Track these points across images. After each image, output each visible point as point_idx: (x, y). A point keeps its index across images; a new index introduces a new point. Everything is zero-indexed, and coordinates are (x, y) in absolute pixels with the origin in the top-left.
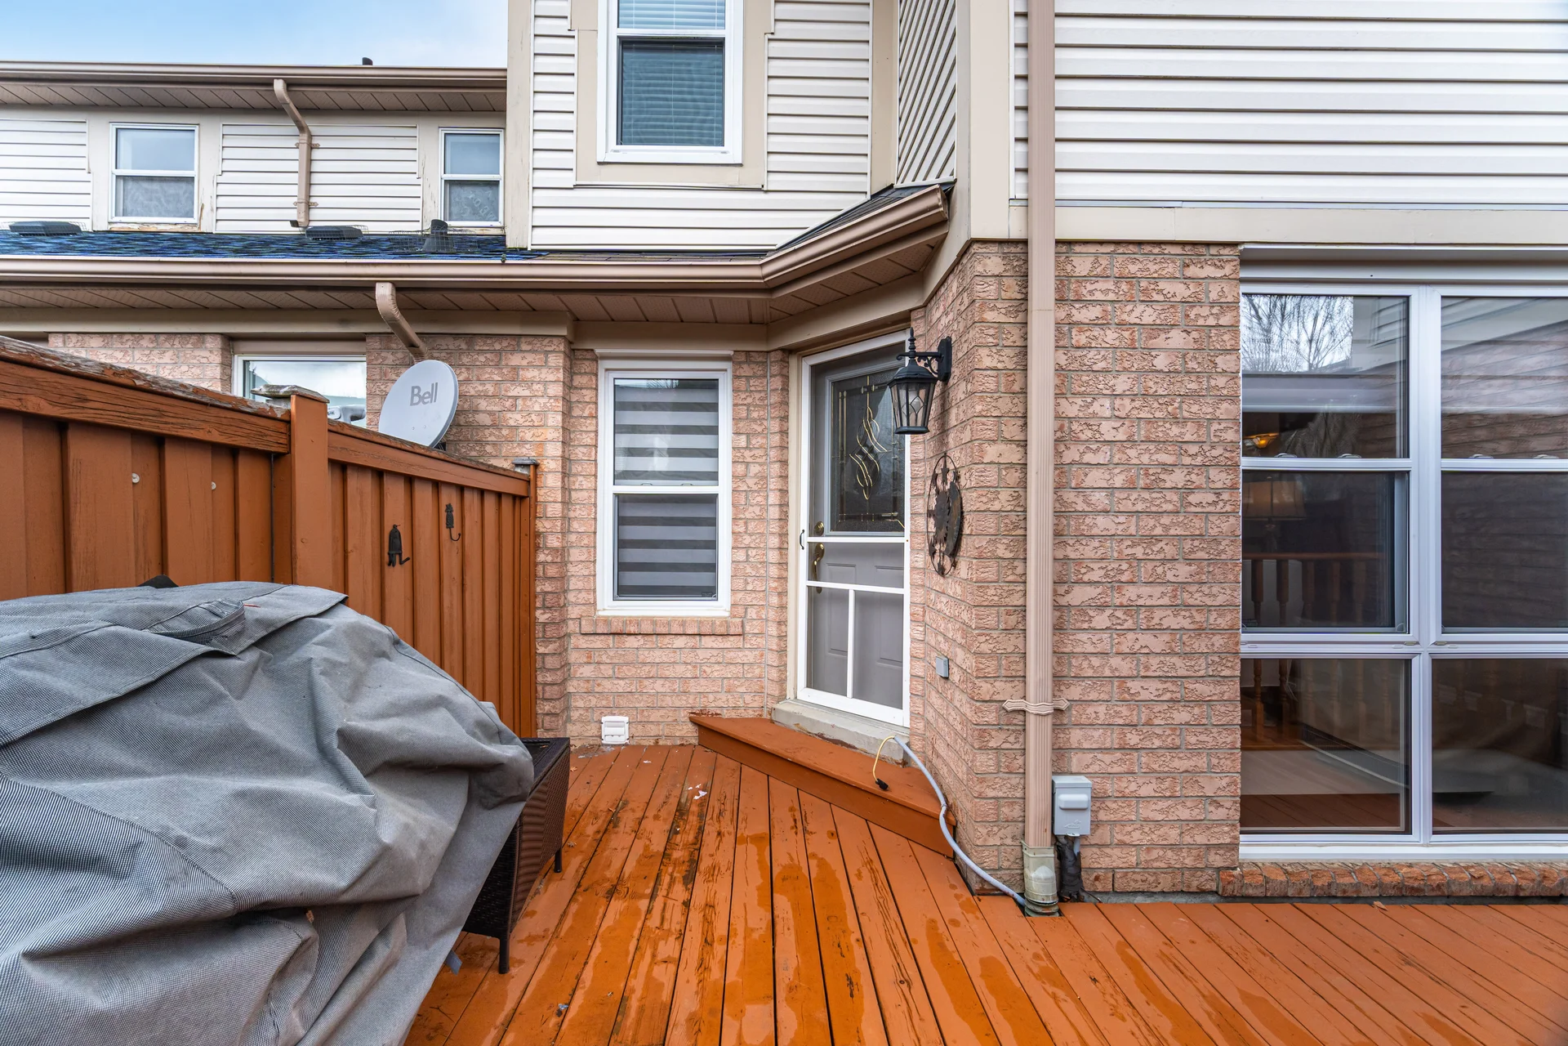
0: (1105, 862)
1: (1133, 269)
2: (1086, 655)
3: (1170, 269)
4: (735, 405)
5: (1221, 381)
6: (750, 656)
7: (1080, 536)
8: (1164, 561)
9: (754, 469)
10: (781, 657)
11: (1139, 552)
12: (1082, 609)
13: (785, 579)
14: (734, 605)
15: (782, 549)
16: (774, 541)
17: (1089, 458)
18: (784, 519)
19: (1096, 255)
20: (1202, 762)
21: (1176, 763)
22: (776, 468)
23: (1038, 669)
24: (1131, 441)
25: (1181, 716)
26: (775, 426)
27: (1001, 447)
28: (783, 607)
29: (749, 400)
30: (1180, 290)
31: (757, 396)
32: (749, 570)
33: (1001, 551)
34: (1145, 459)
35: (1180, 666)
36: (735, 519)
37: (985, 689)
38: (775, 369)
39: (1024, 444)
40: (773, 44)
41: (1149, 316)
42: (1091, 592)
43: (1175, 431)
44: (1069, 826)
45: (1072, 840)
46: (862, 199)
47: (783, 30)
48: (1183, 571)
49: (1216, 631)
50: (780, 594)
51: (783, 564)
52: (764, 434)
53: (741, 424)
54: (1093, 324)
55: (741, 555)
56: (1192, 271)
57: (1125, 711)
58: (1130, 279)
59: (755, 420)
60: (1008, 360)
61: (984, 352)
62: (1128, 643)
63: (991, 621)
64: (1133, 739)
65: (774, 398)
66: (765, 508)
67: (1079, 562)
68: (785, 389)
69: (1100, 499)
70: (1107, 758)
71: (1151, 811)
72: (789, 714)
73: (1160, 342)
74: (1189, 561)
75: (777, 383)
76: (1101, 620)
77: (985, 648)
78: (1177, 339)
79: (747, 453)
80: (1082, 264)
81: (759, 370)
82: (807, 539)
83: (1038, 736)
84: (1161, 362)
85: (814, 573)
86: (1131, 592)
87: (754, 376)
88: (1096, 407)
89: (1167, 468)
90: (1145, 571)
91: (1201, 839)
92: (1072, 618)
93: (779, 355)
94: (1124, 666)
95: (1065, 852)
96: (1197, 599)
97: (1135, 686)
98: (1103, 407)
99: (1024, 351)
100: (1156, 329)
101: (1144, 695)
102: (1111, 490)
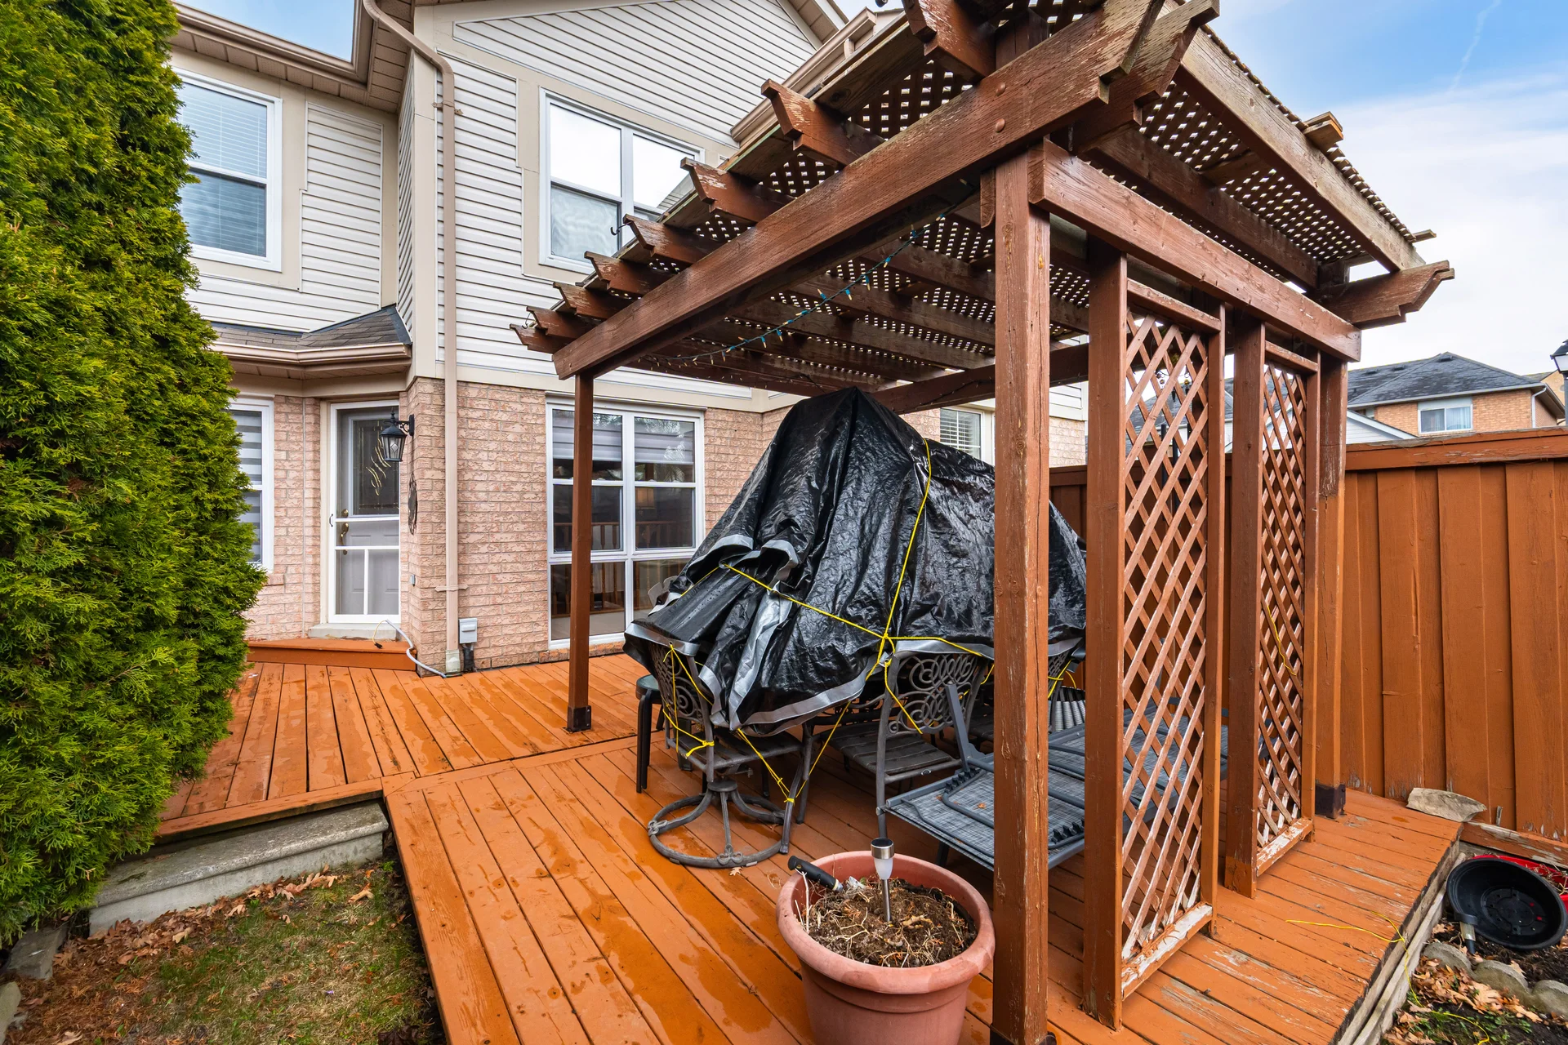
0: (488, 655)
1: (497, 396)
2: (476, 565)
3: (514, 398)
4: (276, 431)
5: (538, 447)
6: (291, 599)
7: (473, 512)
8: (512, 523)
9: (292, 474)
10: (315, 597)
11: (501, 519)
12: (474, 545)
13: (319, 546)
14: (276, 565)
15: (316, 527)
16: (310, 522)
17: (477, 478)
18: (317, 507)
19: (480, 389)
20: (530, 608)
21: (519, 609)
22: (310, 474)
23: (451, 571)
24: (497, 471)
25: (522, 588)
26: (310, 446)
27: (433, 472)
28: (317, 565)
29: (288, 428)
30: (519, 407)
31: (295, 426)
32: (288, 541)
33: (434, 519)
34: (504, 479)
35: (521, 567)
36: (277, 508)
37: (426, 583)
38: (309, 410)
39: (444, 471)
40: (305, 197)
41: (505, 417)
42: (479, 537)
43: (517, 467)
44: (466, 639)
45: (468, 645)
46: (376, 309)
47: (313, 189)
48: (521, 527)
49: (536, 552)
50: (314, 556)
51: (317, 537)
52: (301, 451)
53: (281, 444)
54: (478, 419)
55: (283, 531)
56: (525, 400)
57: (495, 588)
58: (496, 401)
59: (293, 442)
60: (436, 432)
61: (424, 428)
62: (496, 559)
63: (429, 551)
64: (499, 600)
65: (309, 428)
66: (302, 500)
67: (472, 523)
68: (317, 423)
69: (482, 496)
70: (487, 609)
71: (506, 631)
72: (321, 630)
73: (510, 428)
74: (524, 523)
75: (311, 419)
76: (484, 549)
77: (426, 564)
78: (518, 428)
79: (286, 464)
80: (472, 392)
81: (296, 410)
82: (335, 520)
83: (451, 600)
84: (511, 437)
85: (341, 541)
86: (497, 537)
87: (292, 413)
88: (480, 456)
89: (513, 483)
90: (504, 527)
91: (531, 640)
92: (469, 549)
93: (312, 401)
94: (495, 569)
95: (467, 651)
96: (528, 539)
97: (499, 577)
98: (483, 456)
99: (443, 429)
100: (508, 423)
101: (504, 581)
102: (487, 492)
